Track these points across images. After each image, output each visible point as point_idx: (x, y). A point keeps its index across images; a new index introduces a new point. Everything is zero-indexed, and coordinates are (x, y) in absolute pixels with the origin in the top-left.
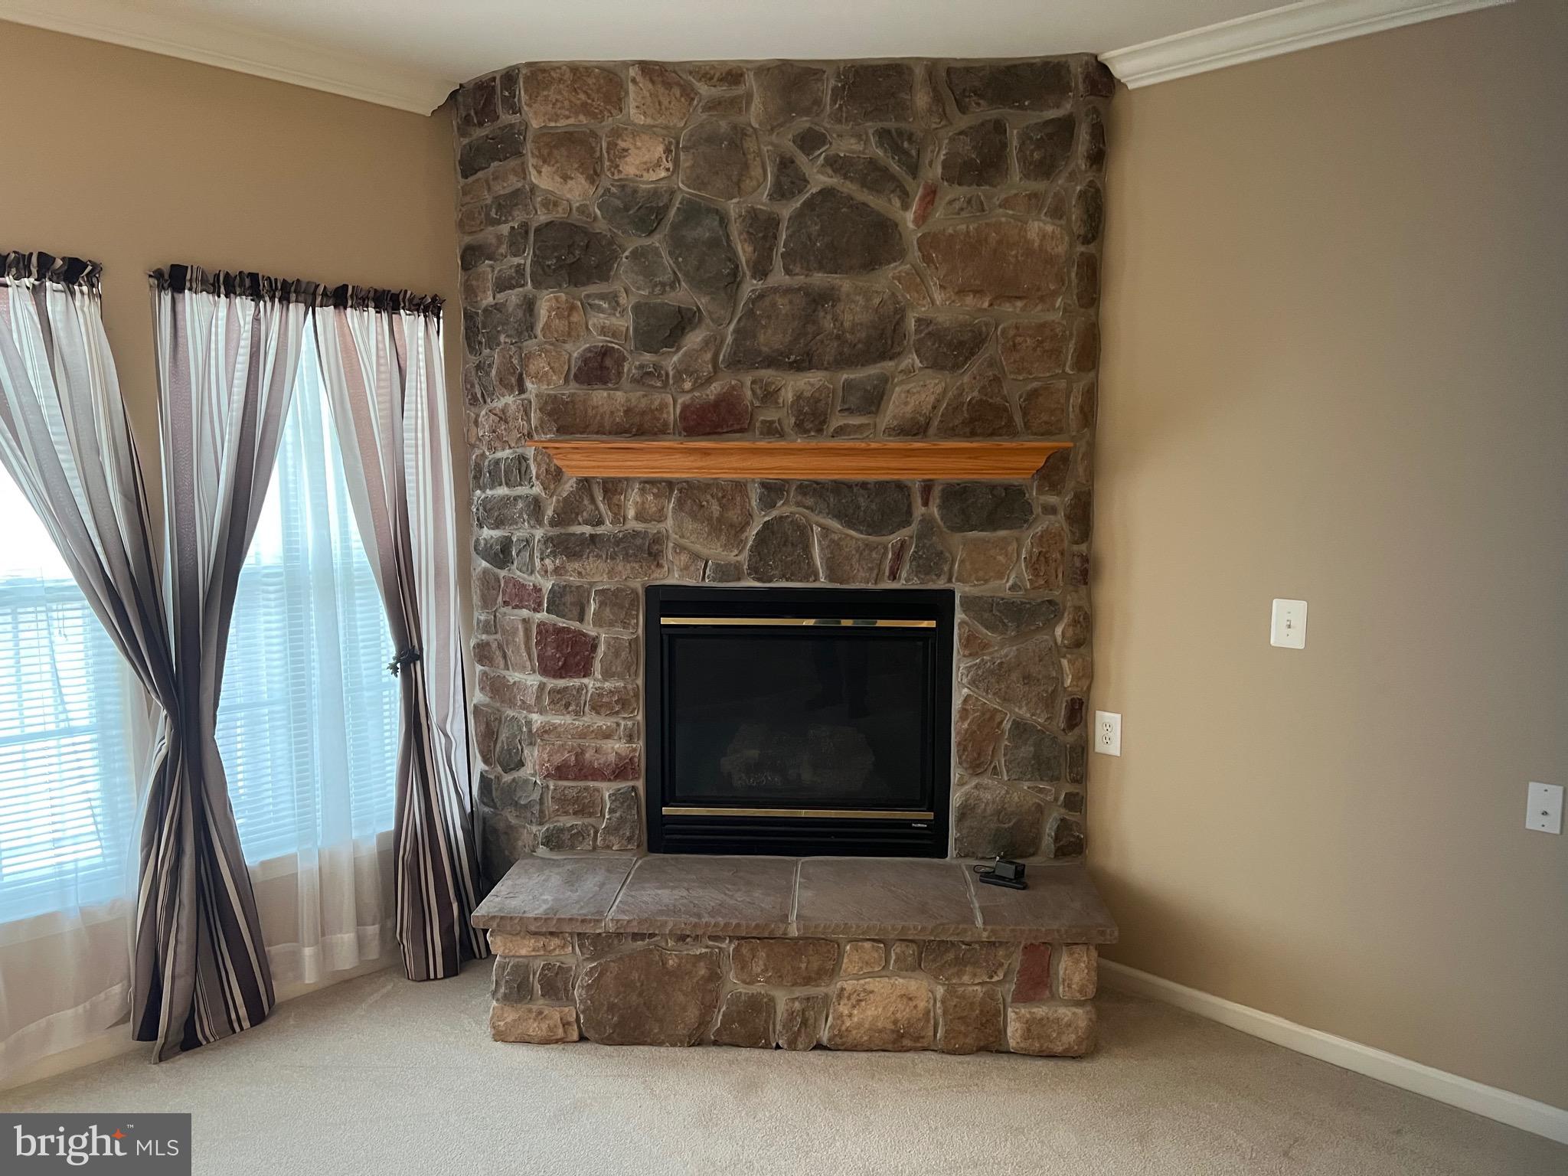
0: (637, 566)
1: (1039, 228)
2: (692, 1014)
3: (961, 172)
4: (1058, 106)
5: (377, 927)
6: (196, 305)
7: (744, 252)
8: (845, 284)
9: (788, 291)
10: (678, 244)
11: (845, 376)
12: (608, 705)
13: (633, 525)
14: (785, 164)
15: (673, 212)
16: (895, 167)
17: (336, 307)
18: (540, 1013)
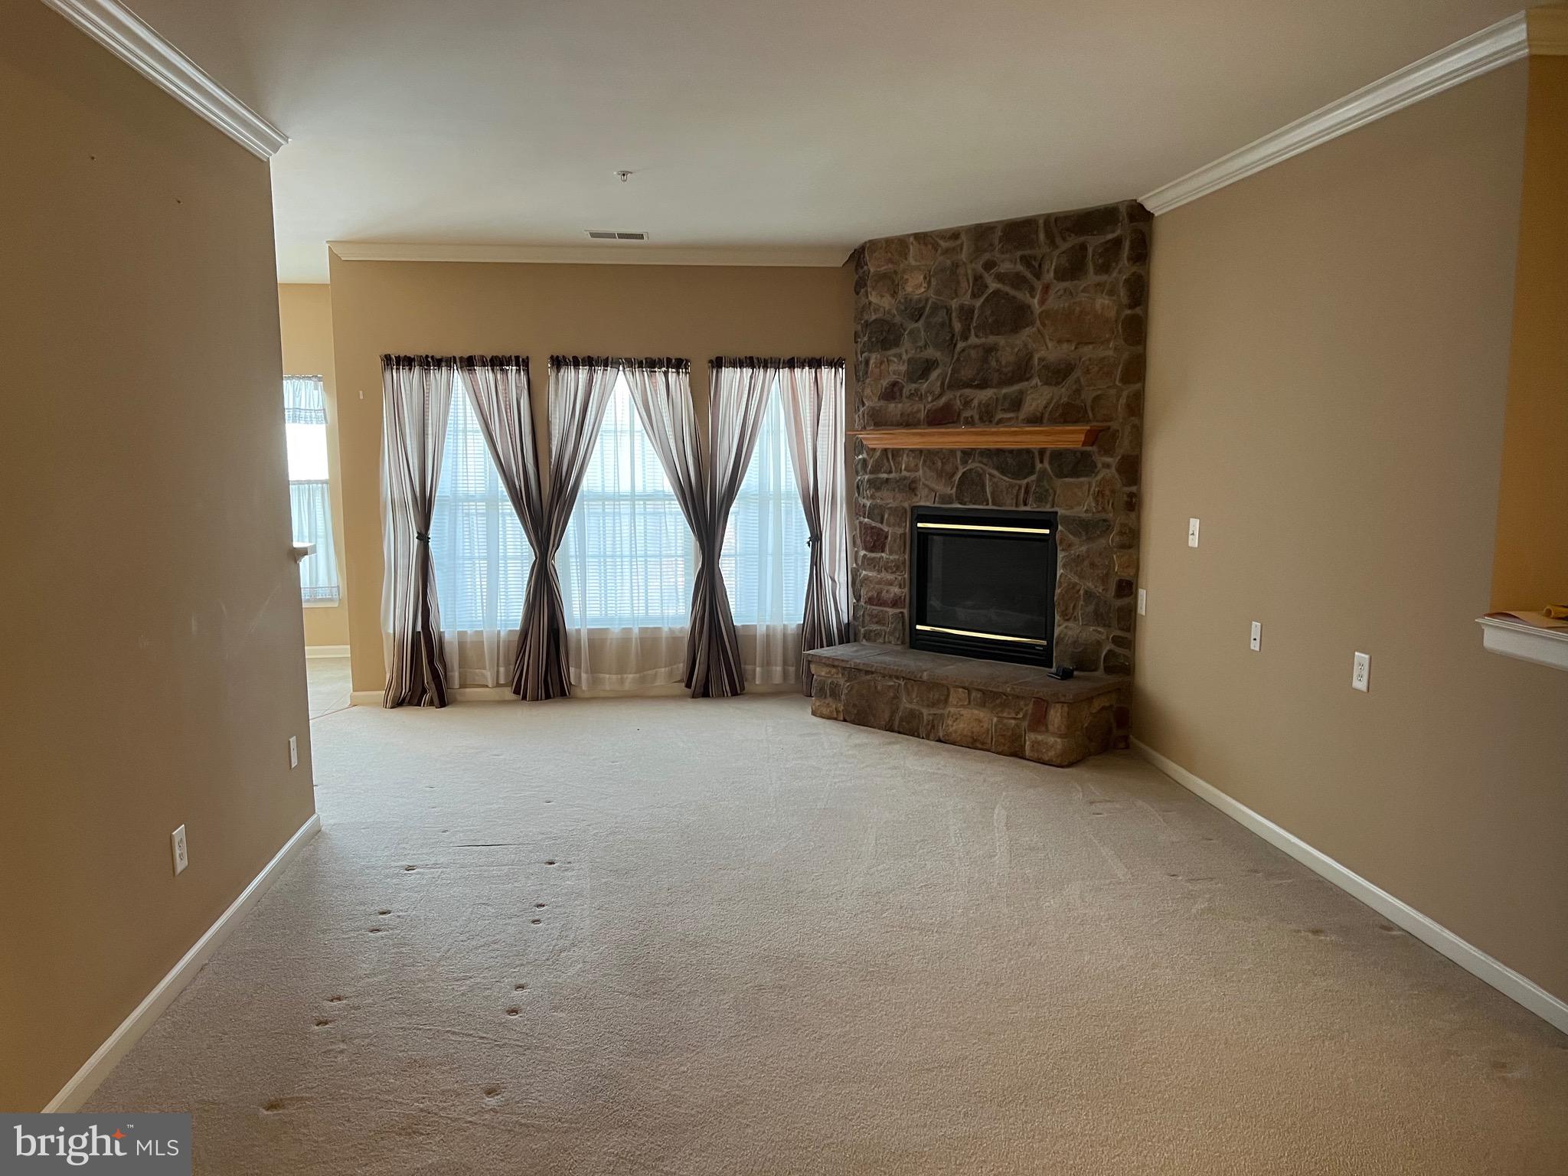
0: (904, 494)
1: (1103, 303)
2: (887, 716)
3: (1062, 275)
4: (1113, 232)
5: (794, 668)
6: (728, 375)
7: (957, 326)
8: (1001, 340)
9: (975, 347)
10: (928, 326)
11: (1004, 391)
12: (890, 567)
13: (905, 473)
14: (978, 278)
15: (928, 309)
16: (1029, 276)
17: (790, 368)
18: (828, 704)
